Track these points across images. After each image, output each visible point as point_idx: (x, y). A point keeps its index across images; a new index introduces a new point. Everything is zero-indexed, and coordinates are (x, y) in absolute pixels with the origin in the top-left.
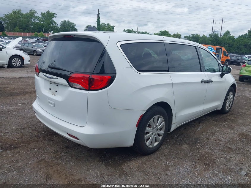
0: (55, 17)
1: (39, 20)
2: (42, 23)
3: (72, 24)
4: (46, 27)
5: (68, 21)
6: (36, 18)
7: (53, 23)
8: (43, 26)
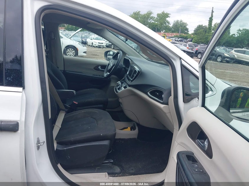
0: (169, 17)
1: (154, 20)
2: (156, 23)
3: (185, 23)
4: (159, 27)
5: (181, 21)
6: (152, 18)
7: (167, 23)
8: (157, 25)
